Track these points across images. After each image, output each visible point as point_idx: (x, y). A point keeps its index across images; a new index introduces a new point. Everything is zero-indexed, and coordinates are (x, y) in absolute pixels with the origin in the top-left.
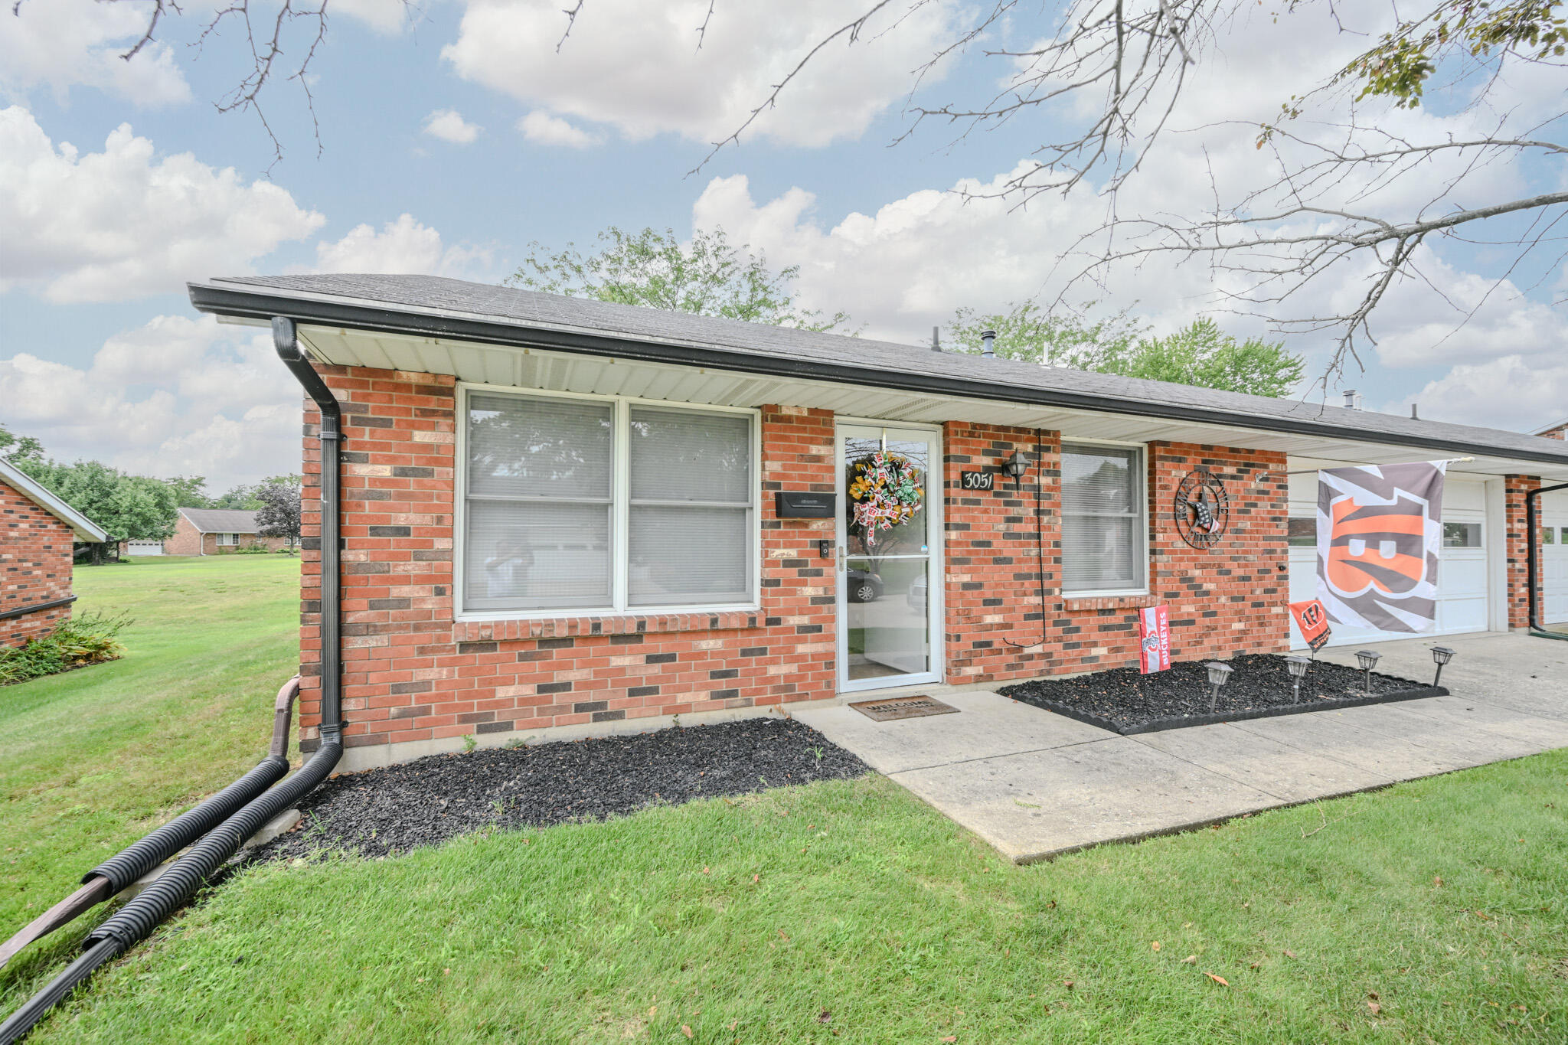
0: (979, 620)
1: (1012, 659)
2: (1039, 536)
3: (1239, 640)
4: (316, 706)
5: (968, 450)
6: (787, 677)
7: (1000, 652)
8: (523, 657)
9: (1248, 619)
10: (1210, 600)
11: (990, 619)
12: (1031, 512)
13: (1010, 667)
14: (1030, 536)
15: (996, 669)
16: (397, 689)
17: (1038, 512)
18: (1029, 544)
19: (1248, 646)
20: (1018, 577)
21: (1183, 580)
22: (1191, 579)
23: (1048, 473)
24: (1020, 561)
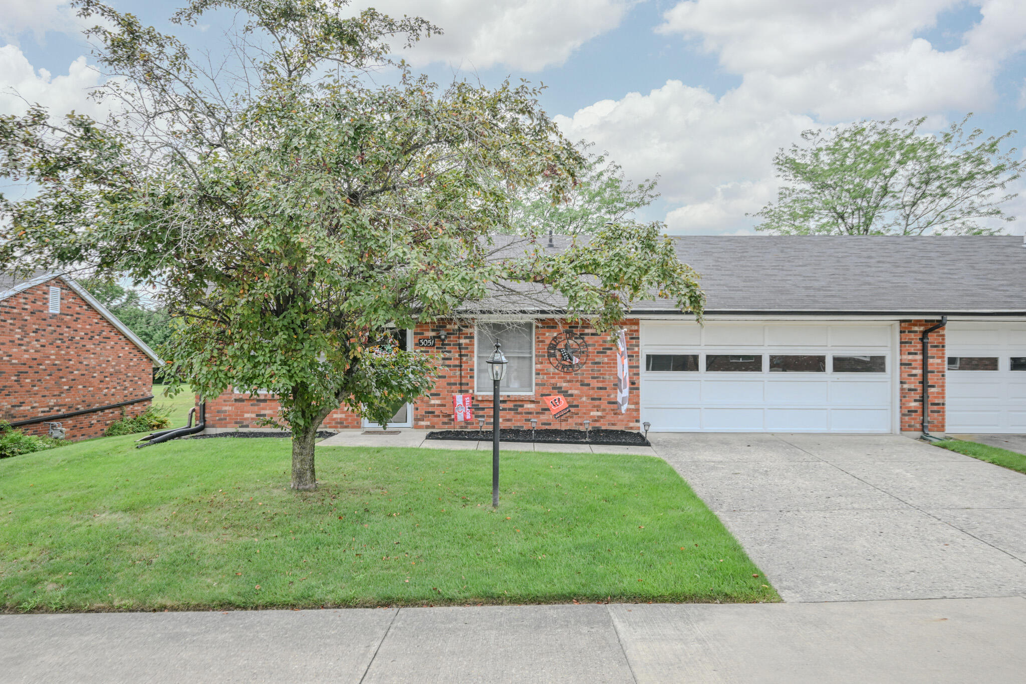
0: (427, 402)
1: (446, 420)
2: (461, 366)
3: (596, 421)
4: (199, 415)
5: (422, 330)
6: (341, 419)
7: (439, 416)
8: (252, 405)
9: (604, 410)
10: (574, 399)
11: (433, 402)
12: (457, 355)
13: (444, 423)
14: (455, 366)
15: (437, 423)
16: (218, 412)
17: (461, 355)
18: (456, 370)
19: (604, 425)
20: (449, 384)
21: (554, 388)
22: (561, 388)
23: (466, 338)
24: (450, 377)
